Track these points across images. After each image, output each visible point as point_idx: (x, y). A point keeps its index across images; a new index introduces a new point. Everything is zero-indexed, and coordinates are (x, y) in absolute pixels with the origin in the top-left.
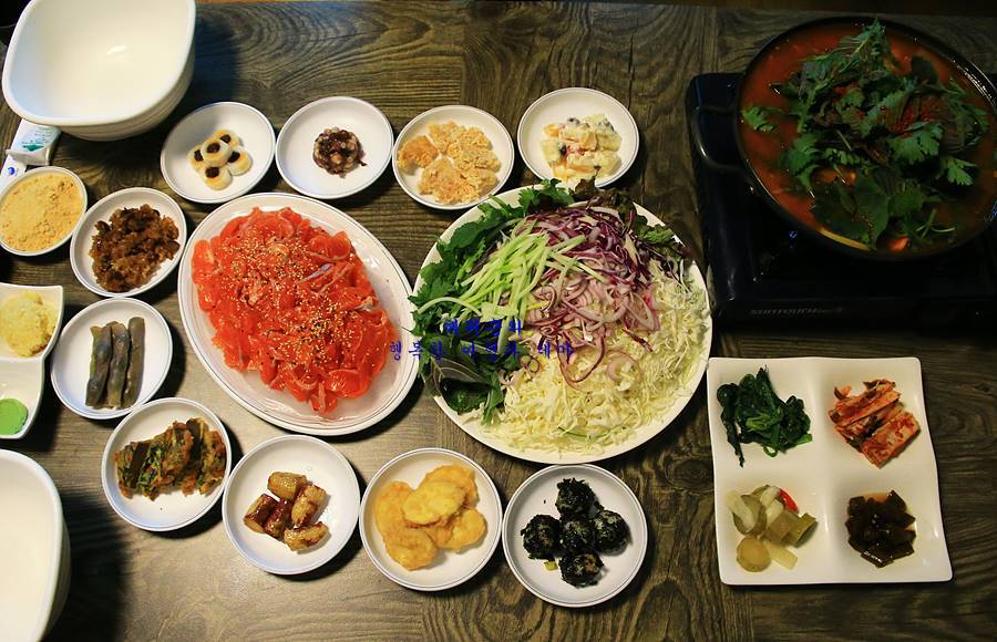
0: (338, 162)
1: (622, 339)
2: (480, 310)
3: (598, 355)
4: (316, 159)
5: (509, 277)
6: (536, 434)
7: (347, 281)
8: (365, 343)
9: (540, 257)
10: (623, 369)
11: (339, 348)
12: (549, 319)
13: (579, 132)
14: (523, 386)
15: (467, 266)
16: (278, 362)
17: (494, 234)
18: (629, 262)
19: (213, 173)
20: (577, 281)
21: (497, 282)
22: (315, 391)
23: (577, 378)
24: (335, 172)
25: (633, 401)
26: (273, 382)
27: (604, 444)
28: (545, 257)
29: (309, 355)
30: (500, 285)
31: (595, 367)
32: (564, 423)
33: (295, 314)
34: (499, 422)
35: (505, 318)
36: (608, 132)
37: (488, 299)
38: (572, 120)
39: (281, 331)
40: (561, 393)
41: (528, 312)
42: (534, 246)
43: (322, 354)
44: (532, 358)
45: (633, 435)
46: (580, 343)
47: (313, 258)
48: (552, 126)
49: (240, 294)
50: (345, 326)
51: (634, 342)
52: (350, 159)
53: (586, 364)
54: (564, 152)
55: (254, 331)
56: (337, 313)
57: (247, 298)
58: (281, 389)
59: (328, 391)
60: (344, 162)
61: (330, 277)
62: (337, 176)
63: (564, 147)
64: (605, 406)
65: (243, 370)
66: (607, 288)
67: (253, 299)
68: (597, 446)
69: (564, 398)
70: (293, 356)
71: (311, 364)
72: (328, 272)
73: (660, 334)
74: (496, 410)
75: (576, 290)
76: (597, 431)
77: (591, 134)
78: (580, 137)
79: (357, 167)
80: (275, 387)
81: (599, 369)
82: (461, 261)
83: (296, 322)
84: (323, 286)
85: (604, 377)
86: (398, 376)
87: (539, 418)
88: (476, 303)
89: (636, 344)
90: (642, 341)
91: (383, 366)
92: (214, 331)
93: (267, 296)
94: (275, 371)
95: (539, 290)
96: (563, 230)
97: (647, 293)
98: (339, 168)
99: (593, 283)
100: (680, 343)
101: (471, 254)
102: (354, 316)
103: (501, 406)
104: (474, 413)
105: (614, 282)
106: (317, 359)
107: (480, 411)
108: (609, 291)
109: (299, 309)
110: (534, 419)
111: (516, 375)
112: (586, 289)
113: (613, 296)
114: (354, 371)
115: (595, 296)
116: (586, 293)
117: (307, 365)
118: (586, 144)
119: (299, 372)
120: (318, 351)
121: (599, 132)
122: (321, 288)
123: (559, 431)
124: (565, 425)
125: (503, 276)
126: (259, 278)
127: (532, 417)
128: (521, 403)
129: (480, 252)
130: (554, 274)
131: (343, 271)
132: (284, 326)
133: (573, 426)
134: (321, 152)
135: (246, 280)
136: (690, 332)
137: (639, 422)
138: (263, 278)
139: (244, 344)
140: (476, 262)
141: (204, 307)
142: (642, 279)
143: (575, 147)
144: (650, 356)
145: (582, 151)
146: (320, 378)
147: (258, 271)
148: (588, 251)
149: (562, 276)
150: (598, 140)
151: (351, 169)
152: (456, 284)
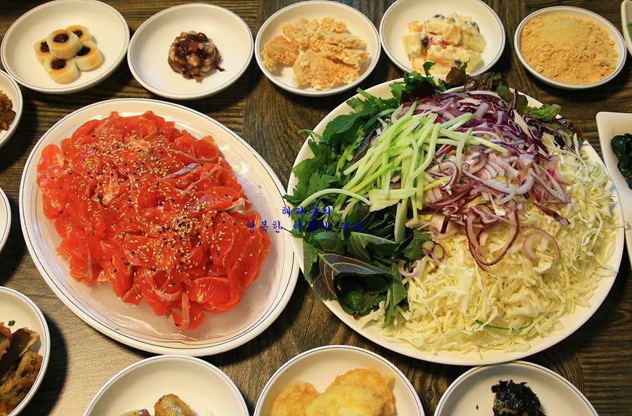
0: (195, 64)
1: (532, 215)
2: (368, 199)
3: (512, 232)
4: (171, 63)
5: (397, 161)
6: (449, 331)
7: (217, 181)
8: (238, 247)
9: (430, 135)
10: (539, 248)
11: (208, 252)
12: (451, 197)
13: (443, 26)
14: (429, 277)
15: (348, 154)
16: (135, 269)
17: (371, 122)
18: (523, 136)
19: (58, 64)
20: (476, 154)
21: (385, 166)
22: (177, 303)
23: (489, 261)
24: (191, 77)
25: (553, 286)
26: (128, 293)
27: (528, 338)
28: (434, 135)
29: (171, 259)
30: (388, 169)
31: (510, 245)
32: (481, 315)
33: (158, 214)
34: (403, 323)
35: (401, 201)
36: (474, 31)
37: (375, 184)
38: (437, 16)
39: (140, 233)
40: (475, 279)
41: (425, 192)
42: (420, 126)
43: (187, 258)
44: (435, 243)
45: (559, 325)
46: (491, 218)
47: (179, 156)
48: (416, 22)
49: (92, 193)
50: (214, 227)
51: (546, 216)
52: (208, 61)
53: (499, 244)
54: (425, 43)
55: (107, 236)
56: (206, 213)
57: (101, 197)
58: (137, 303)
59: (193, 303)
60: (201, 65)
61: (197, 176)
62: (193, 81)
63: (426, 39)
64: (524, 292)
65: (92, 283)
66: (508, 160)
67: (108, 198)
68: (521, 341)
69: (479, 284)
70: (152, 262)
71: (174, 270)
72: (195, 171)
73: (572, 208)
74: (399, 308)
75: (476, 164)
76: (518, 322)
77: (455, 28)
78: (443, 30)
79: (214, 72)
80: (130, 300)
81: (515, 248)
82: (339, 152)
83: (156, 222)
84: (189, 184)
85: (520, 257)
86: (274, 288)
87: (449, 313)
88: (363, 192)
89: (550, 219)
90: (555, 215)
91: (257, 276)
92: (60, 240)
93: (123, 195)
94: (131, 281)
95: (436, 168)
96: (447, 110)
97: (550, 166)
98: (196, 71)
99: (492, 156)
100: (592, 219)
101: (349, 143)
102: (225, 217)
103: (404, 304)
104: (373, 315)
105: (515, 154)
106: (182, 264)
107: (381, 311)
108: (511, 164)
109: (161, 208)
110: (444, 314)
111: (419, 265)
112: (487, 163)
113: (516, 168)
114: (224, 280)
115: (499, 168)
116: (488, 167)
117: (169, 272)
118: (448, 38)
119: (159, 280)
120: (182, 255)
121: (464, 28)
122: (187, 186)
123: (477, 325)
124: (484, 317)
125: (390, 159)
126: (116, 175)
127: (441, 313)
128: (428, 297)
129: (359, 140)
130: (449, 151)
131: (212, 171)
132: (142, 226)
133: (493, 317)
134: (177, 53)
135: (99, 177)
136: (600, 206)
137: (562, 309)
138: (120, 176)
139: (95, 250)
140: (356, 151)
141: (50, 213)
142: (541, 151)
143: (437, 39)
144: (565, 233)
145: (444, 44)
146: (184, 287)
147: (115, 167)
148: (479, 126)
149: (459, 151)
150: (462, 36)
151: (208, 74)
152: (338, 174)
